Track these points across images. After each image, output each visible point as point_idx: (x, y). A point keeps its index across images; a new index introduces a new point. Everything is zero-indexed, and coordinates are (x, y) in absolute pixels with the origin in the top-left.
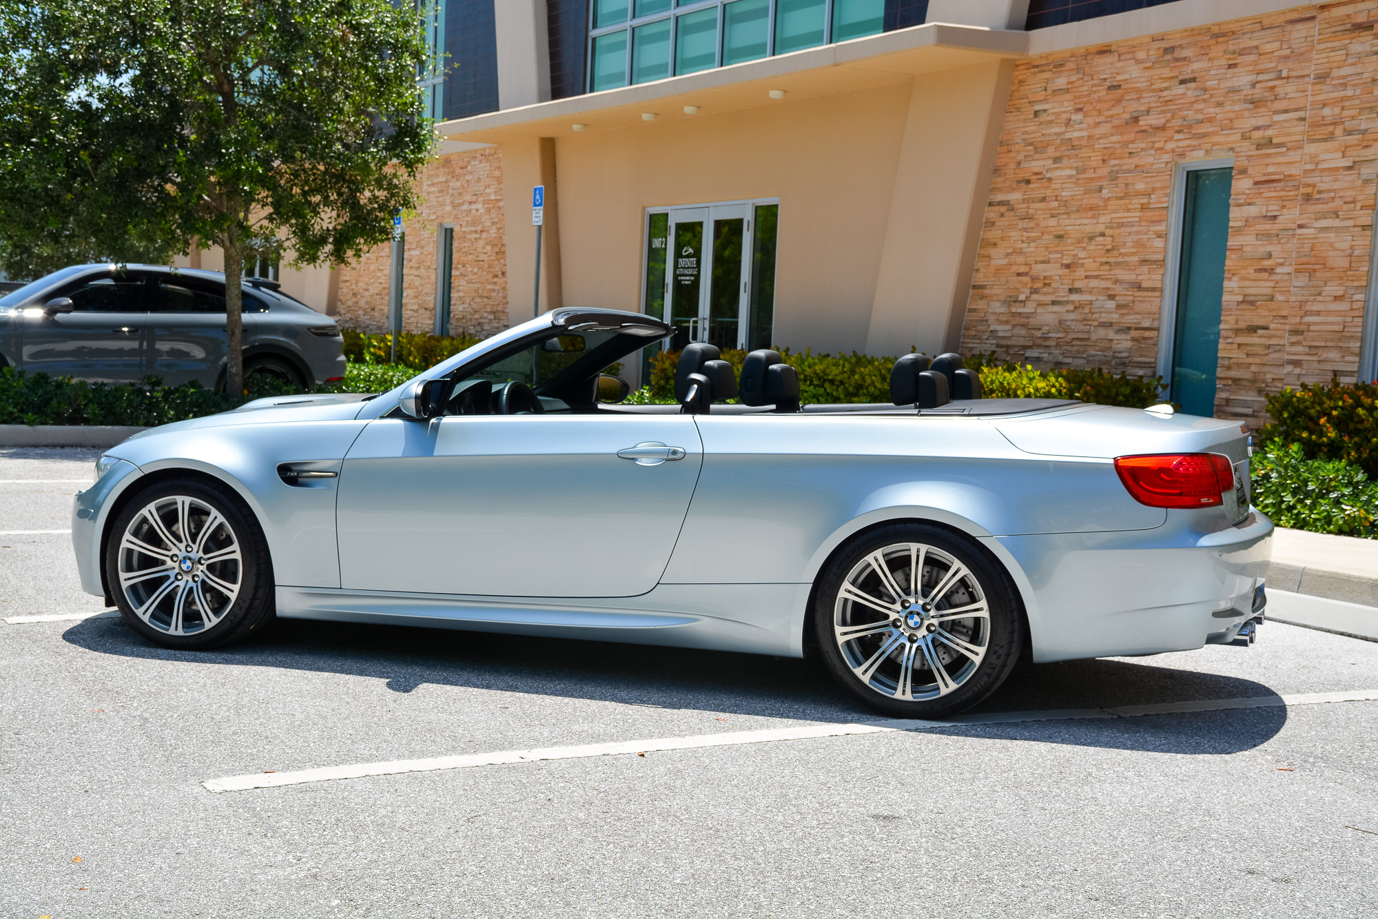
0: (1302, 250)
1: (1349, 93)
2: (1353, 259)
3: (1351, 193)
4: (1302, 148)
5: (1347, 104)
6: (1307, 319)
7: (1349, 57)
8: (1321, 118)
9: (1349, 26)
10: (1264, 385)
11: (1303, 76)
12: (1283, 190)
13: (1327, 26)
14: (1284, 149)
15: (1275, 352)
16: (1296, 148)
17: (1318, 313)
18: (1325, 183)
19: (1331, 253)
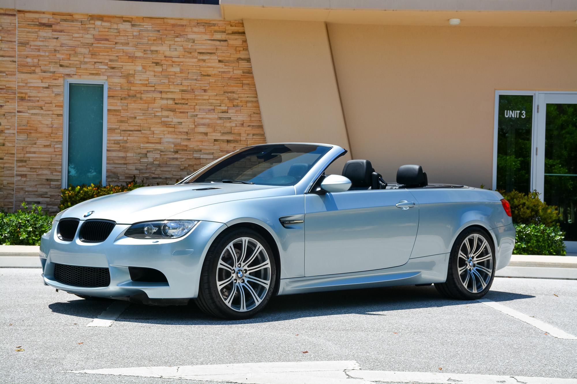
0: (21, 123)
1: (43, 54)
2: (53, 129)
3: (48, 99)
4: (15, 75)
5: (42, 58)
6: (28, 155)
7: (39, 37)
8: (26, 63)
9: (38, 23)
10: (2, 186)
11: (11, 41)
12: (6, 94)
13: (24, 20)
14: (4, 74)
15: (7, 170)
16: (12, 75)
17: (34, 153)
18: (33, 93)
19: (40, 125)
